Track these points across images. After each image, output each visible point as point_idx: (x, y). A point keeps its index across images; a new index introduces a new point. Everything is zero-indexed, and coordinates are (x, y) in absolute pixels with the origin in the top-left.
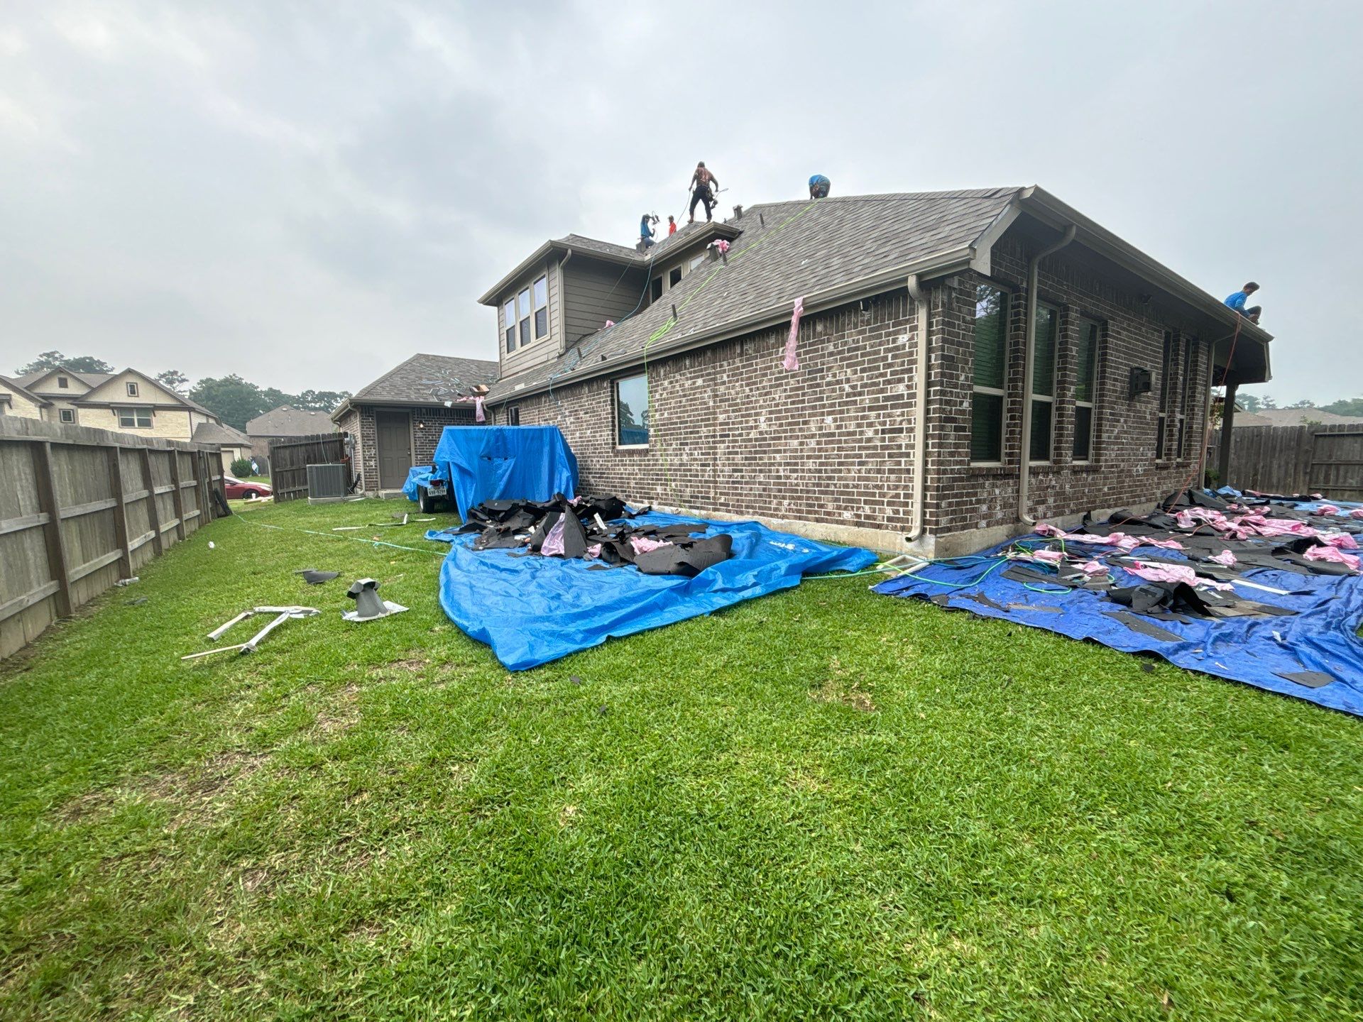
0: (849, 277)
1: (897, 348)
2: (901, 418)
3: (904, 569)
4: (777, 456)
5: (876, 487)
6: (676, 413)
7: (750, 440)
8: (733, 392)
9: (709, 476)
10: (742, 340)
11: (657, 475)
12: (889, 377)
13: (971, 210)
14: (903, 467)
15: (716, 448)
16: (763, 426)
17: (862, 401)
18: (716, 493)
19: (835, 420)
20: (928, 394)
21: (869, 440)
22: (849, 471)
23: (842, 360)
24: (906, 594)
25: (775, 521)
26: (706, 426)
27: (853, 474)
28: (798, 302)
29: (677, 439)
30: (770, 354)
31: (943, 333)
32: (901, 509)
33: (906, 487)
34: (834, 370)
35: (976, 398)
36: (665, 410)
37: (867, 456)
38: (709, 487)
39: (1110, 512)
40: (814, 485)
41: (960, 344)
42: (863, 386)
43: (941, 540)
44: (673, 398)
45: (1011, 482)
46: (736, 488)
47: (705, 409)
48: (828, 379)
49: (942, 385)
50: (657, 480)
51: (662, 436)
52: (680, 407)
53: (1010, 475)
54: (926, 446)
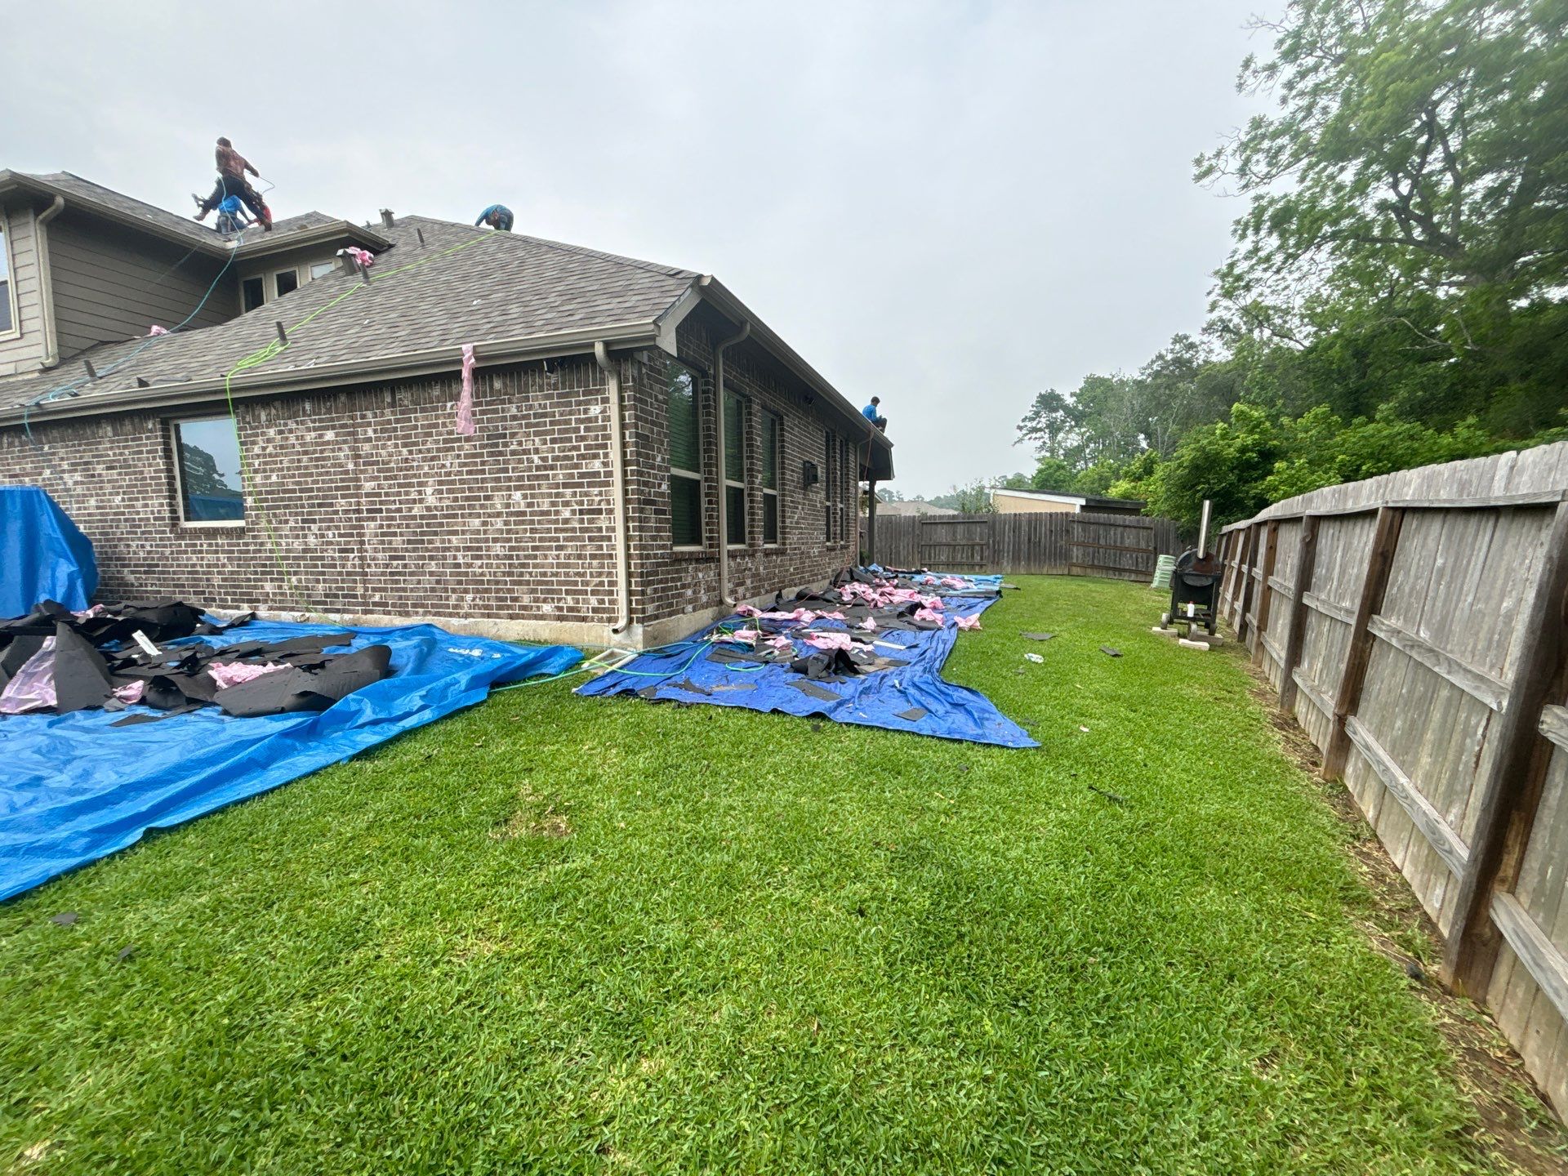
0: (529, 330)
1: (589, 420)
2: (599, 498)
3: (611, 665)
4: (453, 538)
5: (578, 574)
6: (294, 476)
7: (414, 518)
8: (383, 452)
9: (354, 566)
10: (394, 386)
11: (265, 566)
12: (583, 451)
13: (656, 285)
14: (605, 551)
15: (362, 527)
16: (431, 500)
17: (554, 476)
18: (366, 589)
19: (525, 497)
20: (625, 473)
21: (566, 521)
22: (546, 557)
23: (528, 426)
24: (613, 691)
25: (455, 621)
26: (344, 496)
27: (550, 560)
28: (467, 348)
29: (297, 514)
30: (435, 409)
31: (636, 410)
32: (606, 598)
33: (610, 574)
34: (519, 438)
35: (674, 479)
36: (272, 471)
37: (565, 539)
38: (355, 581)
39: (797, 590)
40: (504, 574)
41: (653, 423)
42: (555, 459)
43: (649, 629)
44: (286, 455)
45: (713, 565)
46: (398, 582)
47: (341, 473)
48: (512, 447)
49: (638, 465)
50: (263, 573)
51: (268, 508)
52: (298, 468)
53: (711, 559)
54: (627, 529)
